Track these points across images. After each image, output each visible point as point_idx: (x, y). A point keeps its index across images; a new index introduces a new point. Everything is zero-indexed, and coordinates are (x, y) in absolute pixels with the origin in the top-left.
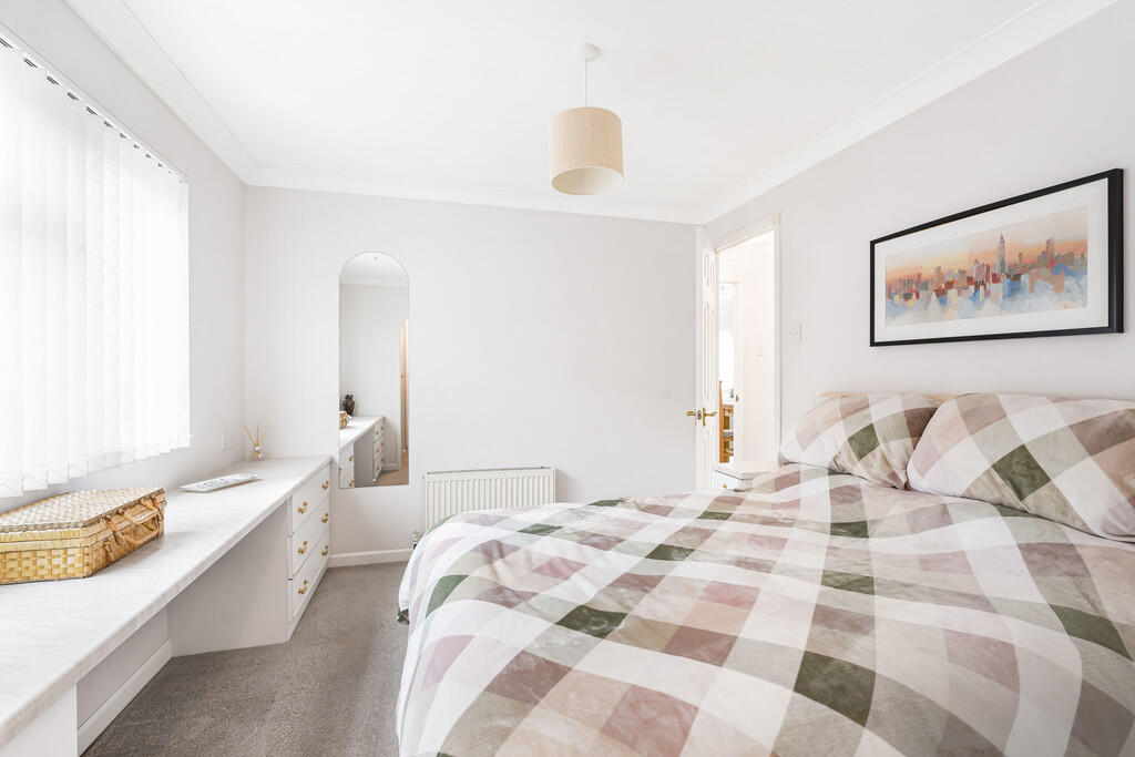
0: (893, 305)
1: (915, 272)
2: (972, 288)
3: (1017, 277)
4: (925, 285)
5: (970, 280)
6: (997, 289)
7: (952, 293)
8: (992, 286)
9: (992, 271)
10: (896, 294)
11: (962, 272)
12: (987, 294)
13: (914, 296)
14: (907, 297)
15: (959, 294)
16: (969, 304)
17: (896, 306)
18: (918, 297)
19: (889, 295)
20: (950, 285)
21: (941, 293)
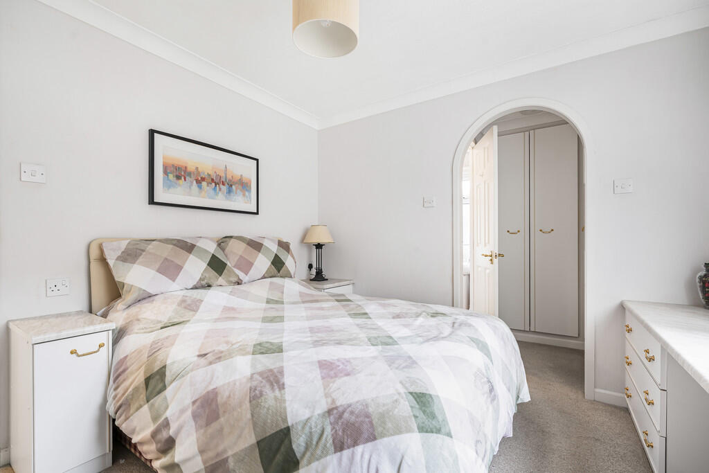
0: (168, 179)
1: (184, 165)
2: (214, 184)
3: (231, 186)
4: (190, 174)
5: (212, 180)
6: (224, 188)
7: (204, 184)
8: (222, 186)
9: (222, 179)
10: (171, 173)
11: (209, 175)
12: (220, 189)
13: (183, 178)
14: (178, 178)
15: (208, 186)
16: (212, 192)
17: (170, 181)
18: (185, 180)
19: (166, 172)
20: (203, 179)
21: (199, 182)
